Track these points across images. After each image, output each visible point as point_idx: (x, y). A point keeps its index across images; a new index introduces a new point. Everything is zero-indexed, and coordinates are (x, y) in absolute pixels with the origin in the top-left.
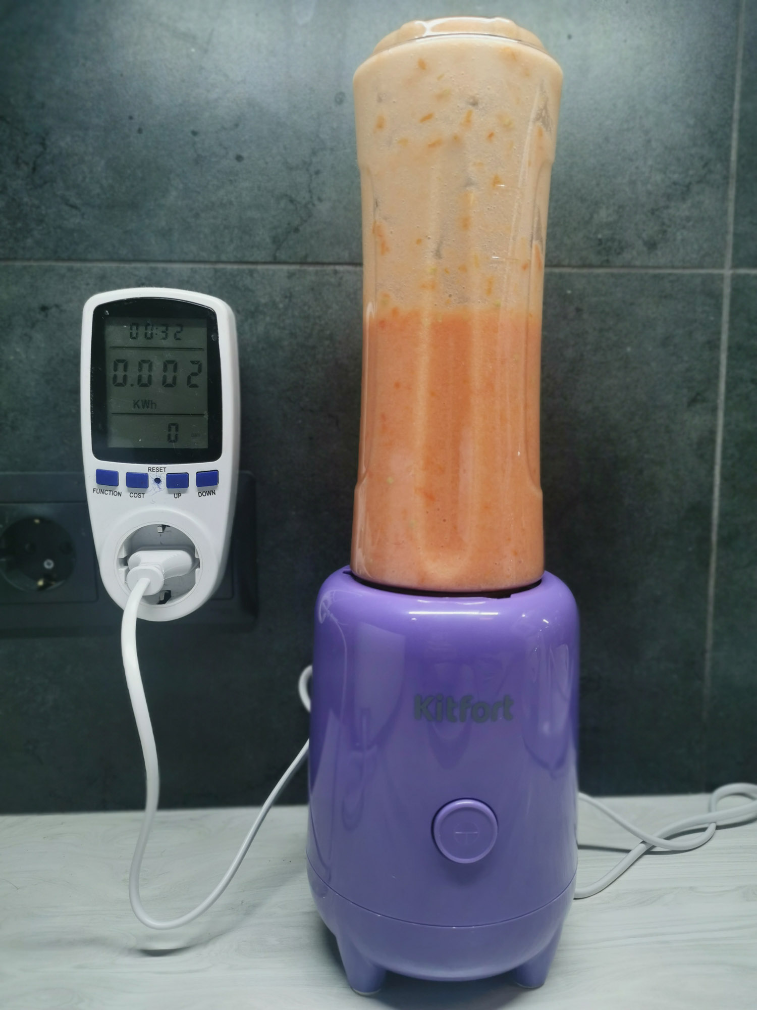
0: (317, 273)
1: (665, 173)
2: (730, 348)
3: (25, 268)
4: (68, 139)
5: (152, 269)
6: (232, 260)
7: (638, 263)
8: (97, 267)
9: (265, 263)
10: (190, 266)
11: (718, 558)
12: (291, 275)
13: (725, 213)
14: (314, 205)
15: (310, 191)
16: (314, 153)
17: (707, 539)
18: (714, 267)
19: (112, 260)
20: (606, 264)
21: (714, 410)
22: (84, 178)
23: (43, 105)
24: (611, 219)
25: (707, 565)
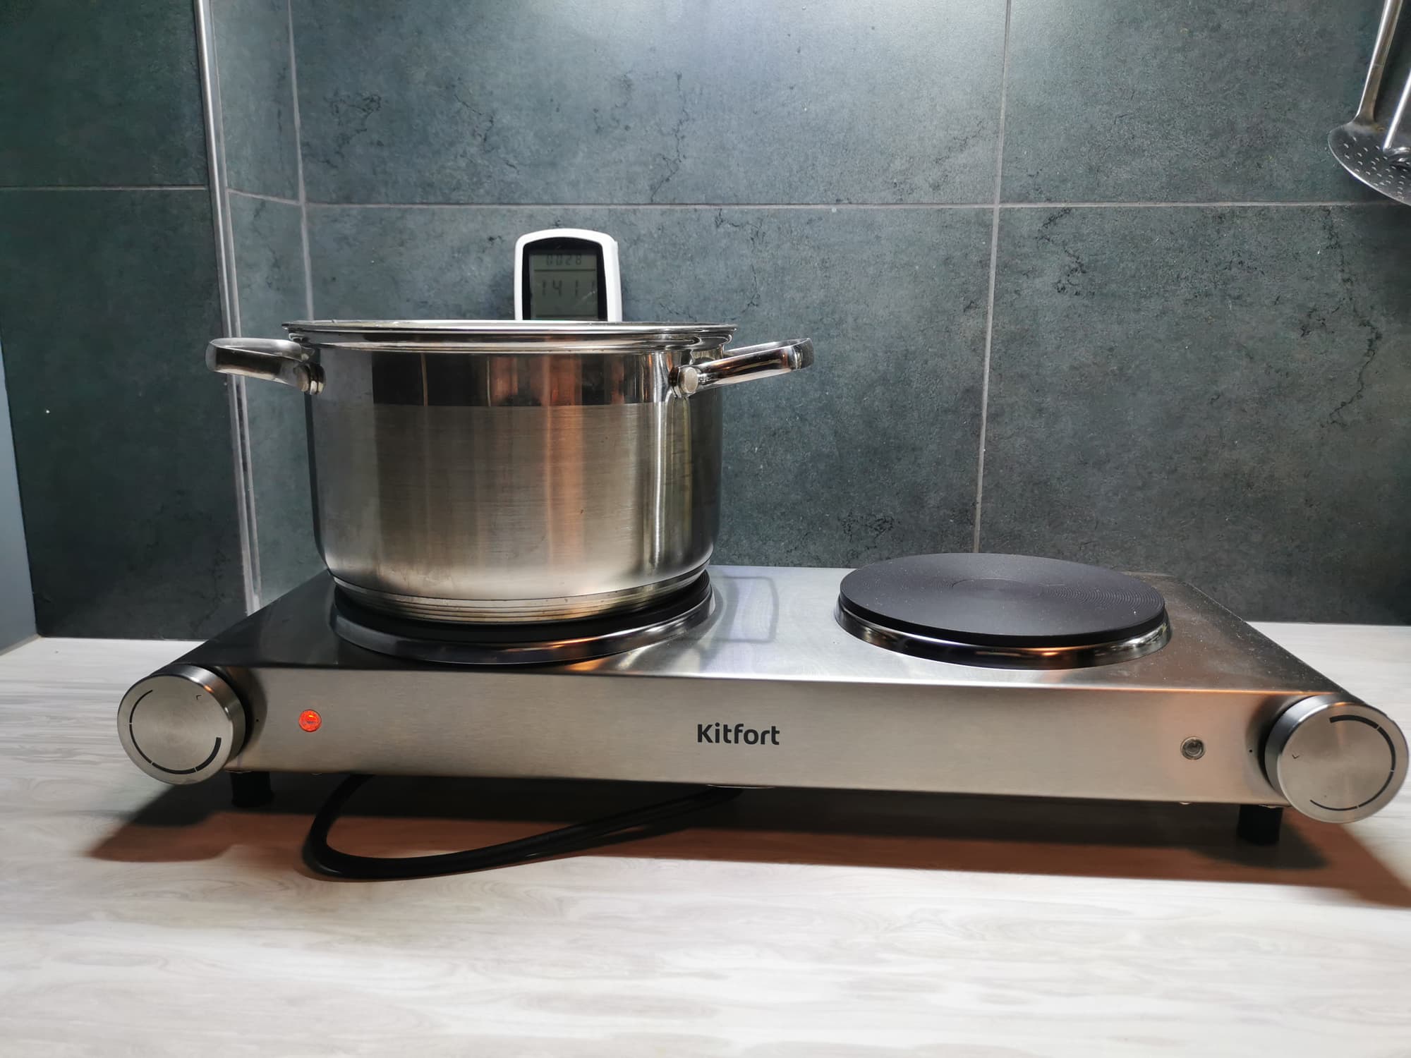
0: (682, 211)
1: (947, 130)
2: (997, 266)
3: (478, 210)
4: (509, 117)
5: (565, 209)
6: (621, 202)
7: (925, 200)
8: (527, 209)
9: (645, 204)
10: (592, 207)
11: (986, 431)
12: (663, 213)
13: (995, 161)
14: (680, 161)
15: (678, 151)
16: (681, 123)
17: (978, 415)
18: (985, 202)
19: (537, 204)
20: (901, 202)
21: (985, 314)
22: (519, 145)
23: (491, 93)
24: (904, 167)
25: (979, 436)
